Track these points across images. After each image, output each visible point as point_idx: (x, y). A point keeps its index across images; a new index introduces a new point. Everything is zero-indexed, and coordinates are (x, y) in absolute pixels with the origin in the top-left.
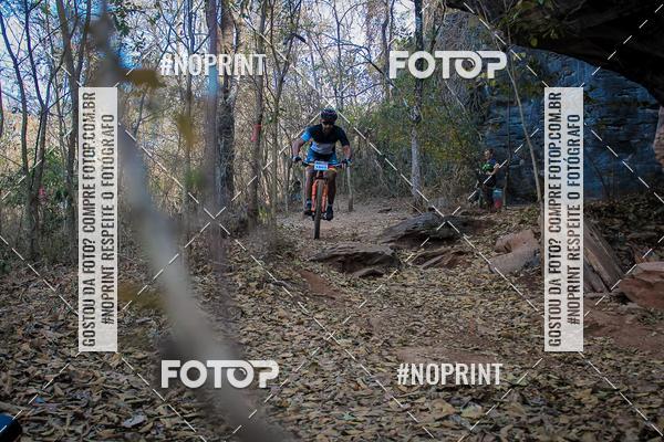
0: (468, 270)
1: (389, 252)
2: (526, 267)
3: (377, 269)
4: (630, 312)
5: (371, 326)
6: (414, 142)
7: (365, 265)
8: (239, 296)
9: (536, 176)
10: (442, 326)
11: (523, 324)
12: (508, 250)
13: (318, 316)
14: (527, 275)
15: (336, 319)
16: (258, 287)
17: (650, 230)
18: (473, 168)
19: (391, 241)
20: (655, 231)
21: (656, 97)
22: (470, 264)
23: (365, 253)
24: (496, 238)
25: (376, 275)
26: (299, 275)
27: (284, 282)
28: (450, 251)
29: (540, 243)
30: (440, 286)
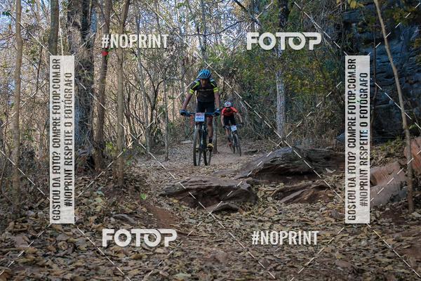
0: (330, 205)
1: (245, 186)
3: (232, 204)
7: (219, 200)
14: (393, 210)
16: (97, 222)
19: (249, 176)
22: (331, 198)
23: (218, 187)
25: (229, 210)
26: (144, 209)
27: (126, 216)
28: (310, 186)
29: (406, 175)
30: (299, 221)
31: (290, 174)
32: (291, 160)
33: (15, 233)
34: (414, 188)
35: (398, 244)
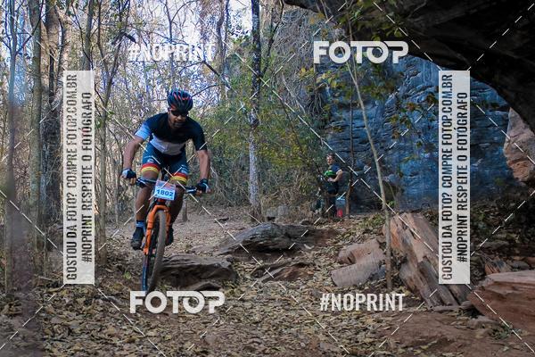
0: (310, 283)
1: (226, 264)
2: (371, 279)
4: (481, 326)
5: (208, 344)
6: (251, 147)
7: (200, 279)
8: (66, 313)
9: (380, 182)
10: (283, 343)
11: (368, 340)
12: (351, 261)
13: (150, 333)
14: (372, 288)
15: (169, 337)
16: (86, 303)
17: (501, 239)
18: (314, 175)
19: (228, 253)
20: (505, 239)
21: (505, 98)
22: (311, 276)
23: (199, 266)
24: (339, 249)
25: (211, 288)
27: (113, 297)
28: (290, 263)
29: (385, 254)
30: (280, 300)
31: (269, 251)
32: (271, 237)
33: (12, 316)
34: (392, 267)
35: (378, 325)
